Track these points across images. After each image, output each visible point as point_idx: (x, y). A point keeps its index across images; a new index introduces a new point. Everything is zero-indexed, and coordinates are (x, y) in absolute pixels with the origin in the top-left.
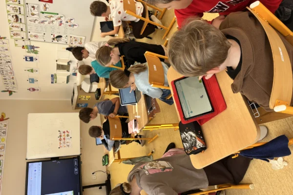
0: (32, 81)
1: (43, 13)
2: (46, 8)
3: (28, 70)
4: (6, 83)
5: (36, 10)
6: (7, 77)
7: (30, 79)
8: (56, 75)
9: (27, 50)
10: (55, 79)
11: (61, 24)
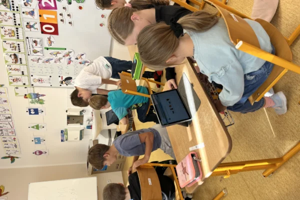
0: (38, 141)
1: (48, 49)
2: (51, 42)
3: (33, 127)
4: (7, 146)
5: (38, 45)
6: (7, 138)
7: (35, 139)
8: (66, 130)
9: (30, 100)
10: (65, 136)
11: (70, 62)
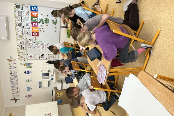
1: (34, 42)
2: (36, 39)
5: (31, 41)
6: (14, 88)
8: (42, 82)
11: (43, 47)
